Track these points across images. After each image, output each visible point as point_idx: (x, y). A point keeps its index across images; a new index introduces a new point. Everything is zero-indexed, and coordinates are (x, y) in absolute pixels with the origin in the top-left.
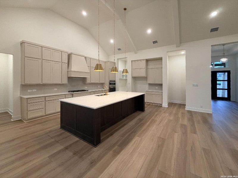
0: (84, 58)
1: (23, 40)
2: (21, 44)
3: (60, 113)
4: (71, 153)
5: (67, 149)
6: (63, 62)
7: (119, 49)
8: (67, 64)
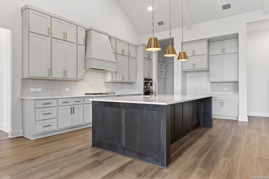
0: (108, 37)
1: (26, 5)
2: (22, 11)
3: (91, 125)
4: (133, 175)
5: (122, 170)
6: (78, 43)
7: (161, 23)
8: (84, 47)
